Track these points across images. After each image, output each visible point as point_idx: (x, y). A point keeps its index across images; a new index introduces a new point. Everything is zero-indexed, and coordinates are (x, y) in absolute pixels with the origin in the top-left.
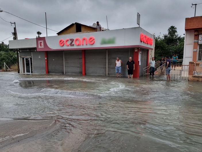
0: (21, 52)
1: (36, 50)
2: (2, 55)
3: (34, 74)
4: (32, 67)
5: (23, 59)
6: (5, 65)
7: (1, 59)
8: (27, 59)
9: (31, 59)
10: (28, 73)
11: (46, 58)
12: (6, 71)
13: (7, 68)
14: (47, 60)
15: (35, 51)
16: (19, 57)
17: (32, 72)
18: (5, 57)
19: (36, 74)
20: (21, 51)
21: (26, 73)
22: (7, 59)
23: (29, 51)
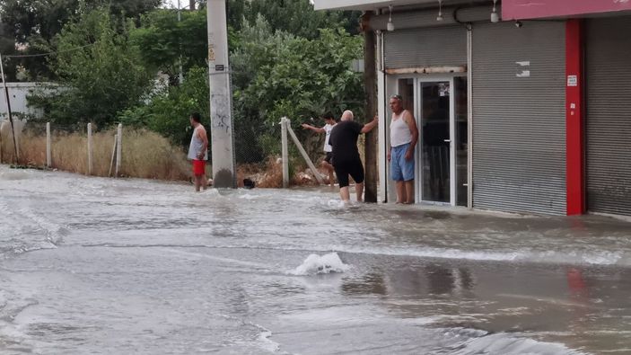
0: (396, 31)
1: (499, 12)
2: (272, 64)
3: (477, 211)
4: (462, 157)
5: (407, 85)
6: (289, 136)
7: (270, 89)
8: (430, 91)
9: (461, 84)
10: (438, 206)
11: (573, 81)
12: (293, 183)
13: (297, 163)
14: (582, 95)
15: (494, 18)
16: (380, 76)
17: (462, 200)
18: (293, 74)
19: (489, 212)
20: (390, 27)
21: (421, 204)
22: (307, 88)
23: (450, 20)
